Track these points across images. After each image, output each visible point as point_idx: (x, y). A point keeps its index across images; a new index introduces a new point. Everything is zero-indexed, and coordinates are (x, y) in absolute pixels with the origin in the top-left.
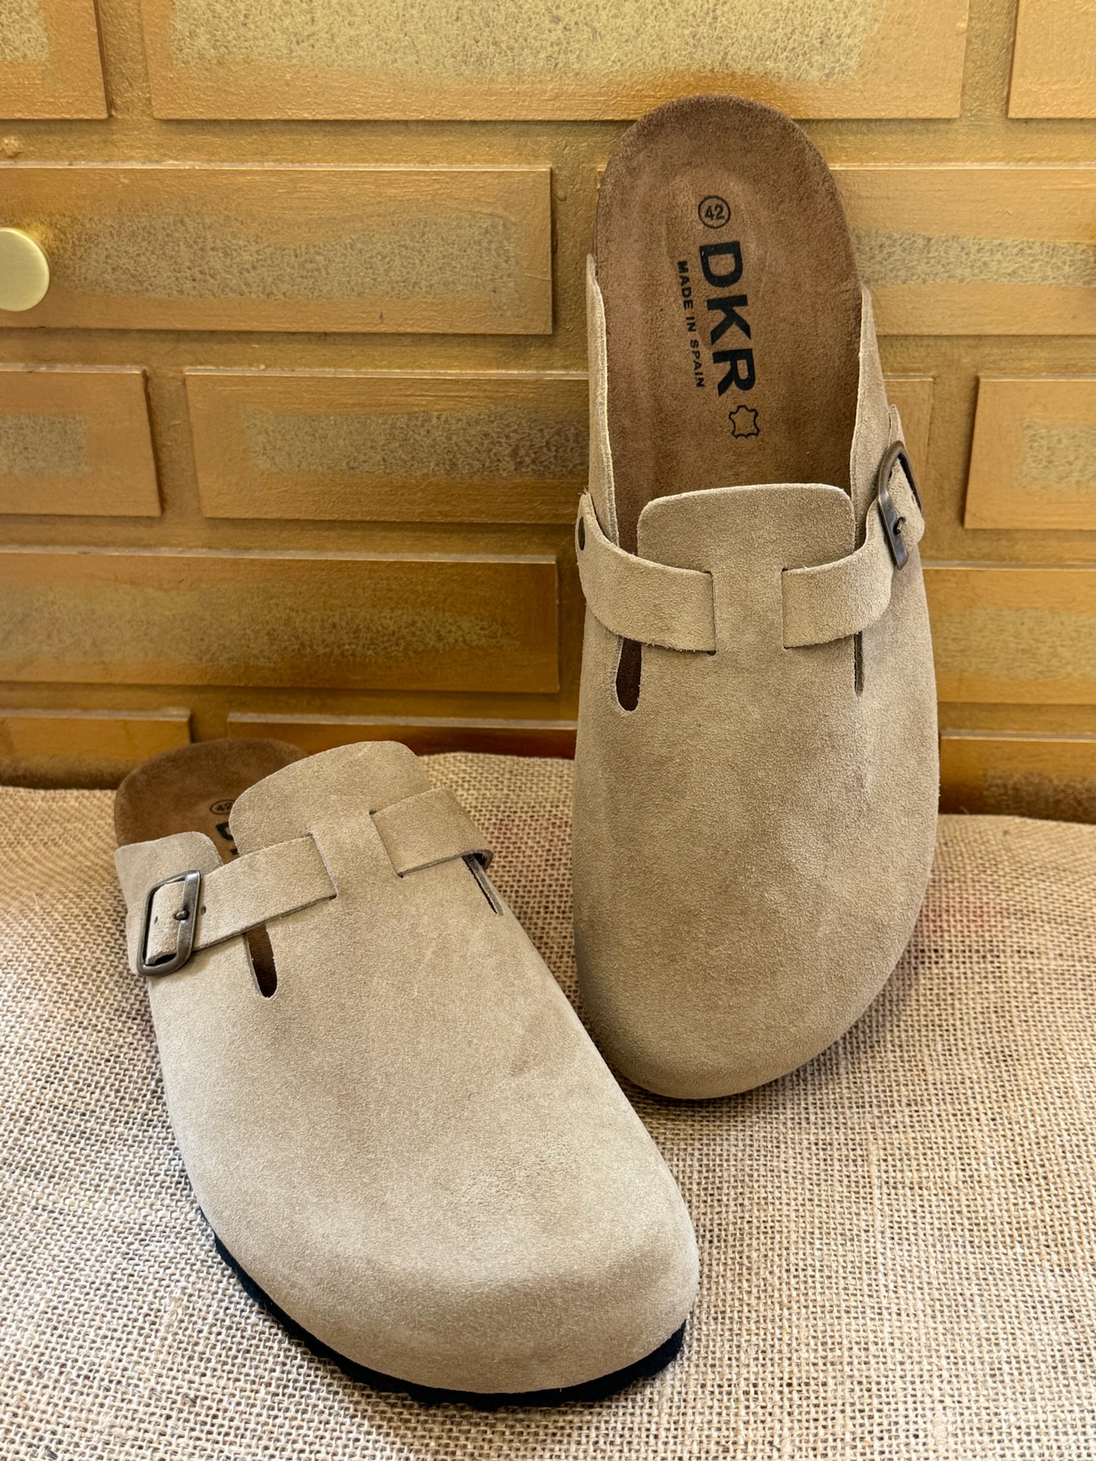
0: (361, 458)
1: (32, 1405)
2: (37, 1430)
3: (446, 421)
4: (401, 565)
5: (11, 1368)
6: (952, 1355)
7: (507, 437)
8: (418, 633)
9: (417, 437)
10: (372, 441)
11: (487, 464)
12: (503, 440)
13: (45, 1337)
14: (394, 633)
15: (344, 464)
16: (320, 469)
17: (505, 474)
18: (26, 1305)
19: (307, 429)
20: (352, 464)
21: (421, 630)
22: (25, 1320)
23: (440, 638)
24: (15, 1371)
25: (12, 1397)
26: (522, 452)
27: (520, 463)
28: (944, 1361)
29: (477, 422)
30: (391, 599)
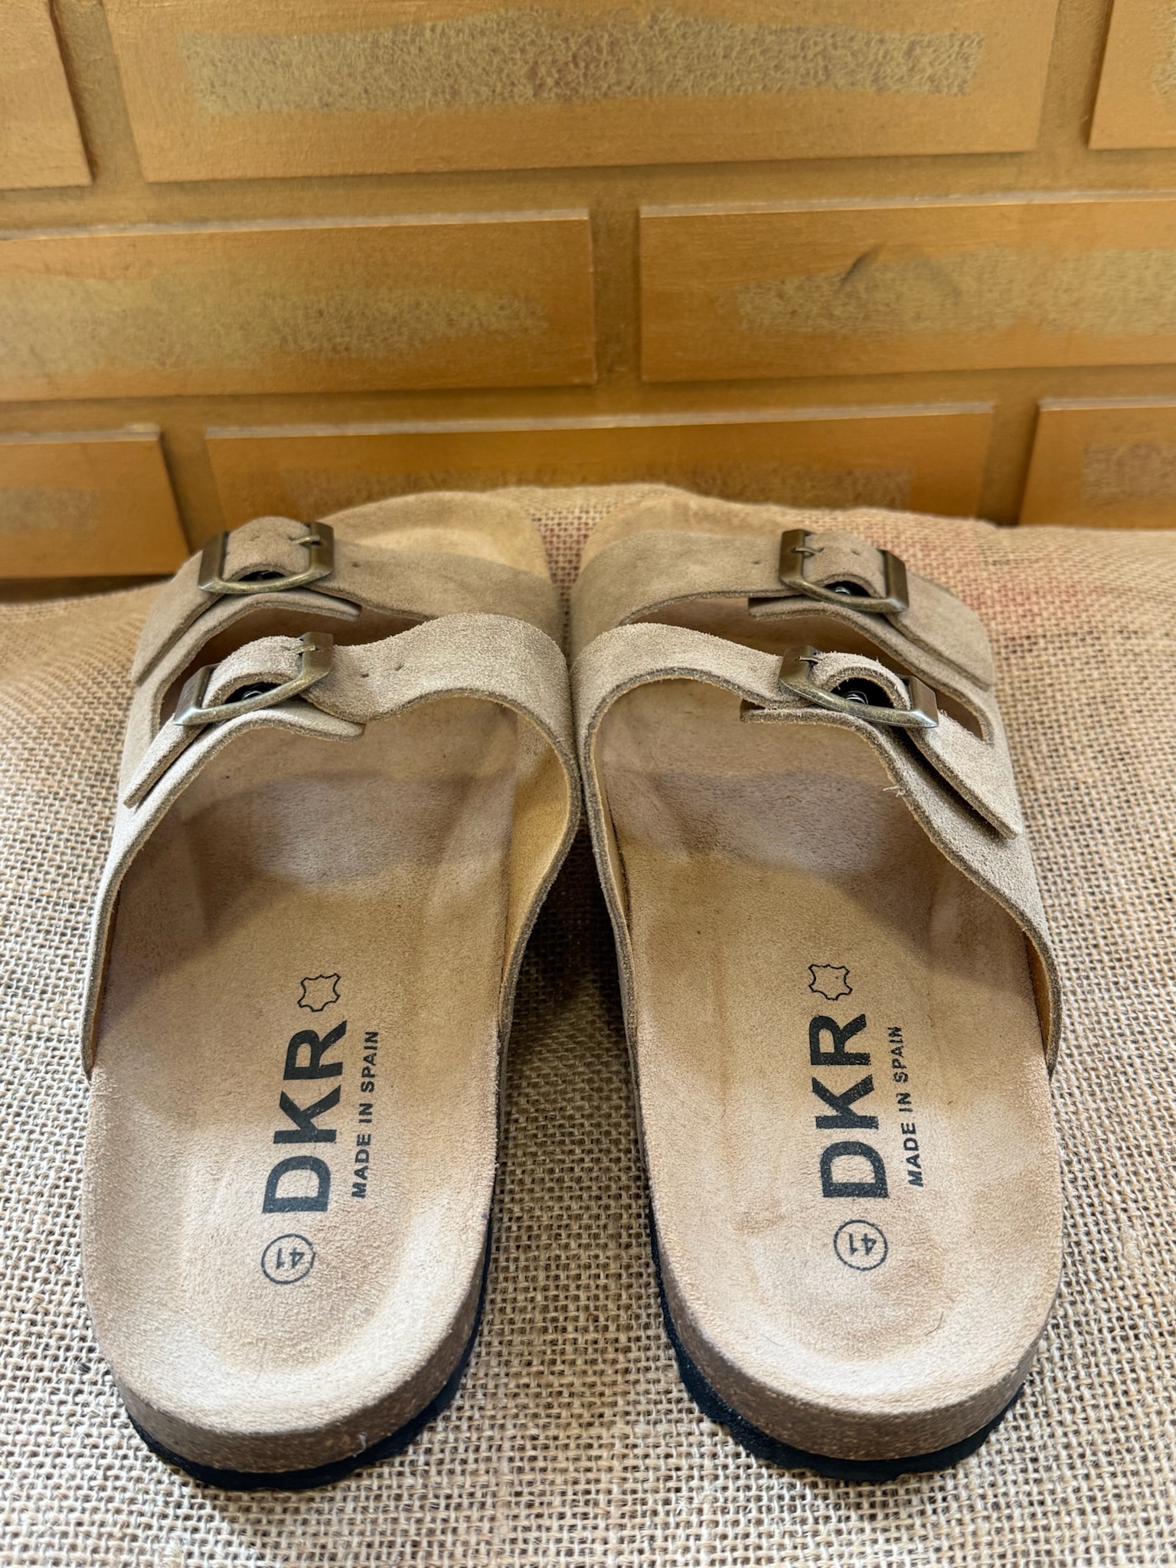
0: (336, 89)
1: (52, 1308)
2: (62, 1338)
3: (443, 33)
4: (395, 232)
5: (22, 1264)
6: (1124, 1145)
7: (523, 51)
8: (424, 317)
9: (406, 57)
10: (350, 66)
11: (498, 90)
12: (518, 56)
13: (60, 1220)
14: (394, 319)
15: (316, 98)
16: (285, 108)
17: (521, 102)
18: (32, 1178)
19: (264, 54)
20: (326, 99)
21: (428, 314)
22: (33, 1198)
23: (451, 322)
24: (27, 1269)
25: (27, 1300)
26: (542, 71)
27: (541, 86)
28: (1116, 1154)
29: (482, 32)
30: (388, 275)
